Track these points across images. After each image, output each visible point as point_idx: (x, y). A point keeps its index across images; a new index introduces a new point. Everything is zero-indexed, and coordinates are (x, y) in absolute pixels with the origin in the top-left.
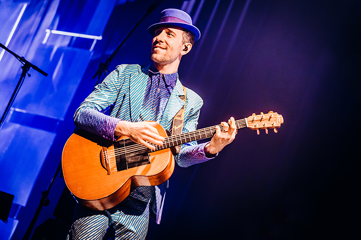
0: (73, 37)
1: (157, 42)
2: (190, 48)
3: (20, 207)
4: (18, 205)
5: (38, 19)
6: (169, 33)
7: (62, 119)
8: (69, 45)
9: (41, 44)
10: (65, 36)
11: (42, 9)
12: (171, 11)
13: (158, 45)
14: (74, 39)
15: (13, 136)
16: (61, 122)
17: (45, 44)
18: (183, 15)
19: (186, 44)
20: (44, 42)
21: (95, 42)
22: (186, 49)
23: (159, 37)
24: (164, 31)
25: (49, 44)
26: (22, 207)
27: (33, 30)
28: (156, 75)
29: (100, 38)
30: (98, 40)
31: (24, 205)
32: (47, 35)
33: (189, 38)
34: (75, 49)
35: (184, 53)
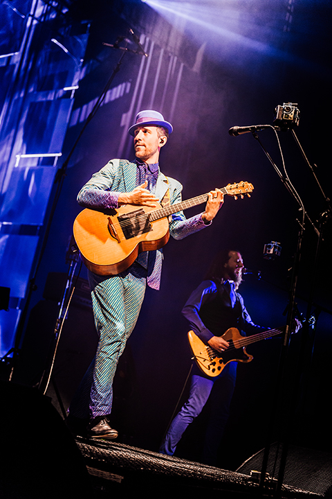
0: (40, 158)
1: (137, 141)
2: (165, 140)
3: (20, 300)
4: (18, 298)
5: (9, 149)
6: (145, 131)
7: (41, 224)
8: (38, 165)
9: (14, 168)
10: (33, 158)
11: (11, 141)
12: (143, 113)
13: (138, 144)
14: (41, 159)
15: (5, 244)
16: (41, 227)
17: (18, 167)
18: (154, 114)
19: (162, 138)
20: (17, 165)
21: (56, 159)
22: (162, 142)
23: (137, 137)
24: (141, 131)
25: (21, 166)
26: (22, 299)
27: (6, 159)
28: (142, 165)
29: (60, 154)
30: (59, 157)
31: (23, 296)
32: (18, 160)
33: (163, 132)
34: (42, 167)
35: (162, 145)
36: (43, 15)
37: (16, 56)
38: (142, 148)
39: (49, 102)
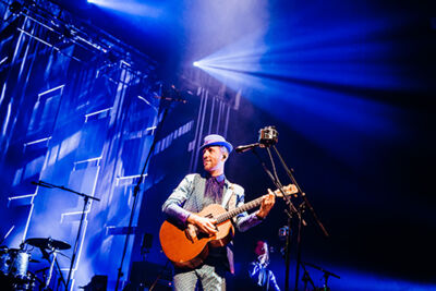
8: (133, 183)
10: (130, 179)
11: (112, 168)
13: (205, 160)
14: (135, 179)
15: (111, 242)
17: (118, 187)
19: (224, 154)
24: (207, 151)
25: (121, 186)
27: (110, 181)
29: (147, 175)
32: (118, 181)
36: (130, 81)
37: (113, 110)
38: (209, 163)
39: (138, 139)
